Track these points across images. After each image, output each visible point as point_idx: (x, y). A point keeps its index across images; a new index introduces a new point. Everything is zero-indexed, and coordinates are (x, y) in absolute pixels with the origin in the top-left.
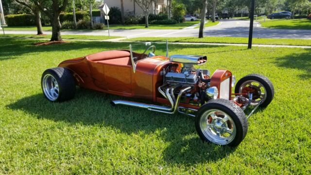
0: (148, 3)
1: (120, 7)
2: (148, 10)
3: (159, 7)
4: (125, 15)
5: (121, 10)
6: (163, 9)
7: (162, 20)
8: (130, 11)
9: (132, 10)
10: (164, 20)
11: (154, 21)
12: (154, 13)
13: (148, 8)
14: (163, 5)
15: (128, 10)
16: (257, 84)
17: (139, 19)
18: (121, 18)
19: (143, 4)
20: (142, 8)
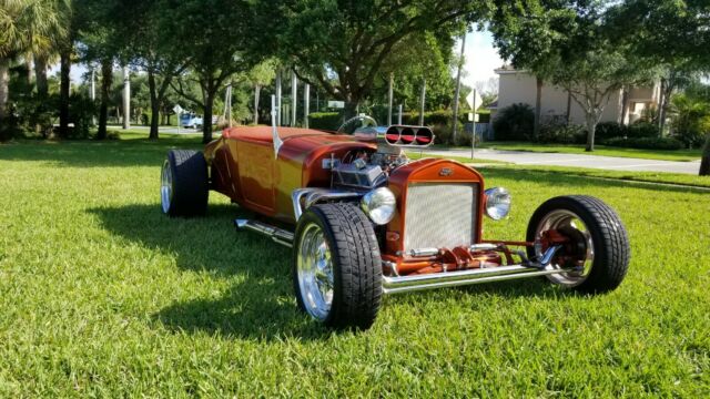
0: (599, 96)
1: (533, 105)
2: (596, 110)
3: (640, 107)
4: (541, 122)
5: (535, 111)
6: (648, 112)
7: (639, 137)
8: (557, 113)
9: (560, 110)
10: (643, 139)
11: (617, 139)
12: (619, 121)
13: (596, 106)
14: (647, 105)
15: (553, 111)
16: (577, 224)
17: (578, 132)
18: (532, 128)
19: (588, 97)
20: (582, 106)
